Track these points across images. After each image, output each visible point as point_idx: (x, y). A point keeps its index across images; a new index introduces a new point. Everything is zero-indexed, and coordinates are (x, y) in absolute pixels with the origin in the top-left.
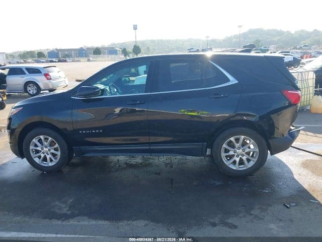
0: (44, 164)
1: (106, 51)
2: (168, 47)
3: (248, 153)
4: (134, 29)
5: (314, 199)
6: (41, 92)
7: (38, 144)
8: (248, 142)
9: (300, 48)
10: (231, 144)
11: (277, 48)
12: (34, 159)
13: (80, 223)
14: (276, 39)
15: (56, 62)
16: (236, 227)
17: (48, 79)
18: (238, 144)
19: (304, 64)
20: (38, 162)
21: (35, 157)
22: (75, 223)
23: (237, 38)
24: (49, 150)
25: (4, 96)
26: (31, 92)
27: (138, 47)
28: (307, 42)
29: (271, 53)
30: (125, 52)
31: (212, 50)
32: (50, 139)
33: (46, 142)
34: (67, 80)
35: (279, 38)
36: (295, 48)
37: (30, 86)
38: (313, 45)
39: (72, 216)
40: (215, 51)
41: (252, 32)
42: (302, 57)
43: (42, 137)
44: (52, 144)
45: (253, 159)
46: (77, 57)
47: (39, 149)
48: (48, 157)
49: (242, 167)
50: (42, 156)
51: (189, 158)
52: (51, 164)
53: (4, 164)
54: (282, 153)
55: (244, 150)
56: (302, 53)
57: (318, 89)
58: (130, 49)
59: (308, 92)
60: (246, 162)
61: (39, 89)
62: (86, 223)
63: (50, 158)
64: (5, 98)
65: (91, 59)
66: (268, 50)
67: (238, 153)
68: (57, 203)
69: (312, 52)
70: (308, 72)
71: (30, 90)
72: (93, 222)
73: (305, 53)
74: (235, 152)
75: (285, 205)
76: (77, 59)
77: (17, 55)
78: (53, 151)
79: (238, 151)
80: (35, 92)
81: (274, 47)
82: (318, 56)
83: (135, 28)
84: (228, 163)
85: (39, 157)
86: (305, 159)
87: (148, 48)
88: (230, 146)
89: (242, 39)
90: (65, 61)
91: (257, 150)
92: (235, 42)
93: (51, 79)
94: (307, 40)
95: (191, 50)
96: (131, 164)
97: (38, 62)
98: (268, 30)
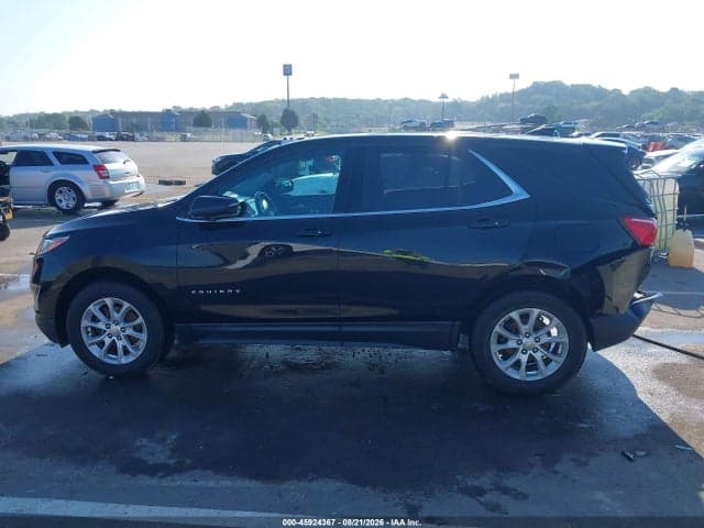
0: (111, 360)
1: (223, 120)
2: (358, 116)
3: (546, 346)
4: (285, 74)
5: (684, 443)
6: (86, 205)
7: (100, 316)
8: (546, 321)
9: (642, 127)
10: (511, 327)
11: (591, 125)
12: (90, 348)
13: (198, 484)
14: (589, 106)
15: (111, 140)
16: (525, 497)
17: (102, 177)
18: (527, 327)
19: (650, 161)
20: (97, 355)
21: (92, 344)
22: (188, 483)
23: (508, 101)
24: (123, 330)
25: (7, 211)
26: (63, 205)
27: (293, 113)
28: (656, 114)
29: (580, 135)
30: (263, 124)
31: (453, 126)
32: (126, 305)
33: (118, 312)
34: (141, 180)
35: (596, 104)
36: (630, 127)
37: (61, 192)
38: (669, 121)
39: (180, 469)
40: (461, 127)
41: (538, 88)
42: (645, 147)
43: (108, 301)
44: (128, 317)
45: (556, 358)
46: (158, 130)
47: (101, 326)
48: (120, 344)
49: (533, 375)
50: (108, 341)
51: (419, 353)
52: (124, 360)
53: (18, 359)
54: (613, 348)
55: (537, 340)
56: (646, 137)
57: (685, 216)
58: (275, 118)
59: (664, 223)
60: (541, 364)
61: (81, 198)
62: (211, 484)
63: (124, 347)
64: (9, 216)
65: (189, 135)
66: (573, 129)
67: (526, 346)
68: (145, 441)
69: (669, 136)
70: (665, 179)
71: (61, 201)
72: (226, 483)
73: (652, 139)
74: (520, 342)
75: (623, 454)
76: (159, 135)
77: (23, 121)
78: (130, 332)
79: (525, 340)
80: (72, 204)
81: (586, 123)
82: (682, 146)
83: (288, 70)
84: (504, 366)
85: (101, 344)
86: (662, 360)
87: (315, 116)
88: (510, 331)
89: (516, 103)
90: (132, 139)
91: (566, 339)
92: (502, 109)
93: (108, 177)
94: (657, 111)
95: (409, 125)
96: (296, 364)
97: (72, 139)
98: (573, 86)
